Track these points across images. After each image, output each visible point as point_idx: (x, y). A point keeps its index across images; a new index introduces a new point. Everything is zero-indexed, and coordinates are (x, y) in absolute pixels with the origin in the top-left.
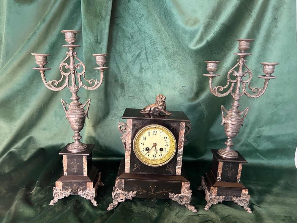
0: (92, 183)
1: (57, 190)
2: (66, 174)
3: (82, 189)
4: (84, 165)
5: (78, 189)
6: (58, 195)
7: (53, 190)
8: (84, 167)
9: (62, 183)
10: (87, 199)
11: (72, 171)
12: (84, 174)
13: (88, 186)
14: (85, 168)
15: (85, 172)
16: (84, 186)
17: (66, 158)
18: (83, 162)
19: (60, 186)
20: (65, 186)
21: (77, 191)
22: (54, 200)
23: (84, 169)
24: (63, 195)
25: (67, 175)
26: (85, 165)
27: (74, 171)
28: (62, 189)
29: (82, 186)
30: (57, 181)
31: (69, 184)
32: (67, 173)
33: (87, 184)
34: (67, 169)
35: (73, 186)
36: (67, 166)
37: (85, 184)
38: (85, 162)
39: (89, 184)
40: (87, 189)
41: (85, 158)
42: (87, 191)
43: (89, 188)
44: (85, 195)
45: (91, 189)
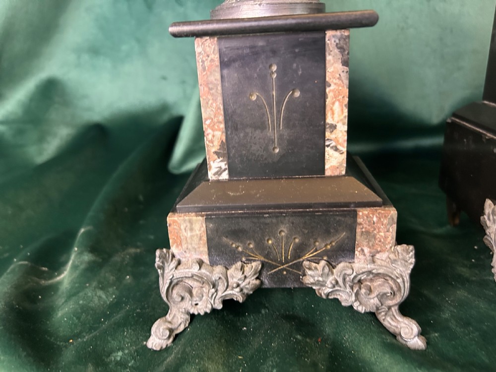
0: (393, 212)
1: (179, 263)
2: (219, 173)
3: (326, 253)
4: (328, 101)
5: (300, 251)
6: (191, 293)
7: (158, 262)
8: (329, 120)
10: (361, 309)
11: (254, 148)
12: (327, 167)
13: (368, 233)
14: (333, 127)
15: (336, 149)
16: (337, 231)
17: (217, 63)
18: (324, 84)
19: (196, 240)
20: (225, 239)
21: (299, 266)
22: (169, 317)
23: (328, 134)
24: (220, 294)
25: (225, 176)
26: (337, 107)
27: (266, 149)
28: (206, 258)
29: (327, 233)
30: (174, 211)
31: (246, 224)
32: (224, 165)
33: (359, 220)
34: (224, 141)
35: (273, 235)
36: (221, 118)
37: (349, 220)
38: (339, 85)
39: (375, 219)
40: (356, 252)
41: (338, 48)
42: (360, 263)
43: (371, 244)
44: (348, 290)
45: (380, 251)
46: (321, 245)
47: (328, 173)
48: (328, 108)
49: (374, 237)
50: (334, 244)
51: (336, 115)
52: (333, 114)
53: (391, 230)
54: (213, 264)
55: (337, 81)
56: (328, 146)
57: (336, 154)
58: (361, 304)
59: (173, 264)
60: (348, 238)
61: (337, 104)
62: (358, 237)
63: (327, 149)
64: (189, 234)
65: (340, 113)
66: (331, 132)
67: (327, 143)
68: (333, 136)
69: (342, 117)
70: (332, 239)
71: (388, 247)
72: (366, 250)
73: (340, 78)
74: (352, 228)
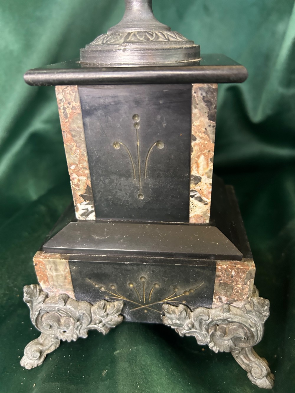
0: (251, 266)
1: (47, 296)
2: (86, 213)
3: (185, 298)
4: (193, 155)
5: (160, 295)
7: (26, 298)
8: (194, 173)
9: (71, 263)
10: (216, 349)
11: (120, 194)
12: (191, 215)
13: (226, 284)
14: (198, 180)
15: (200, 200)
16: (196, 281)
17: (79, 111)
18: (189, 138)
19: (61, 279)
20: (88, 280)
21: (160, 307)
23: (192, 186)
24: (84, 326)
25: (92, 217)
26: (202, 160)
27: (131, 195)
28: (71, 294)
29: (187, 282)
31: (108, 270)
32: (90, 208)
33: (218, 273)
34: (90, 185)
35: (134, 279)
36: (86, 164)
37: (207, 273)
38: (205, 140)
39: (233, 273)
40: (214, 300)
41: (205, 101)
42: (217, 310)
43: (228, 293)
44: (204, 332)
45: (237, 300)
46: (181, 291)
47: (192, 221)
48: (193, 162)
49: (232, 288)
50: (192, 291)
51: (201, 168)
52: (198, 167)
53: (248, 283)
54: (78, 299)
55: (203, 135)
56: (193, 196)
57: (201, 204)
58: (215, 345)
59: (41, 298)
60: (206, 287)
61: (202, 158)
62: (216, 287)
63: (191, 199)
64: (54, 274)
65: (205, 166)
66: (196, 184)
67: (192, 194)
68: (197, 188)
69: (207, 171)
70: (191, 287)
71: (245, 297)
72: (224, 299)
73: (206, 132)
74: (211, 280)
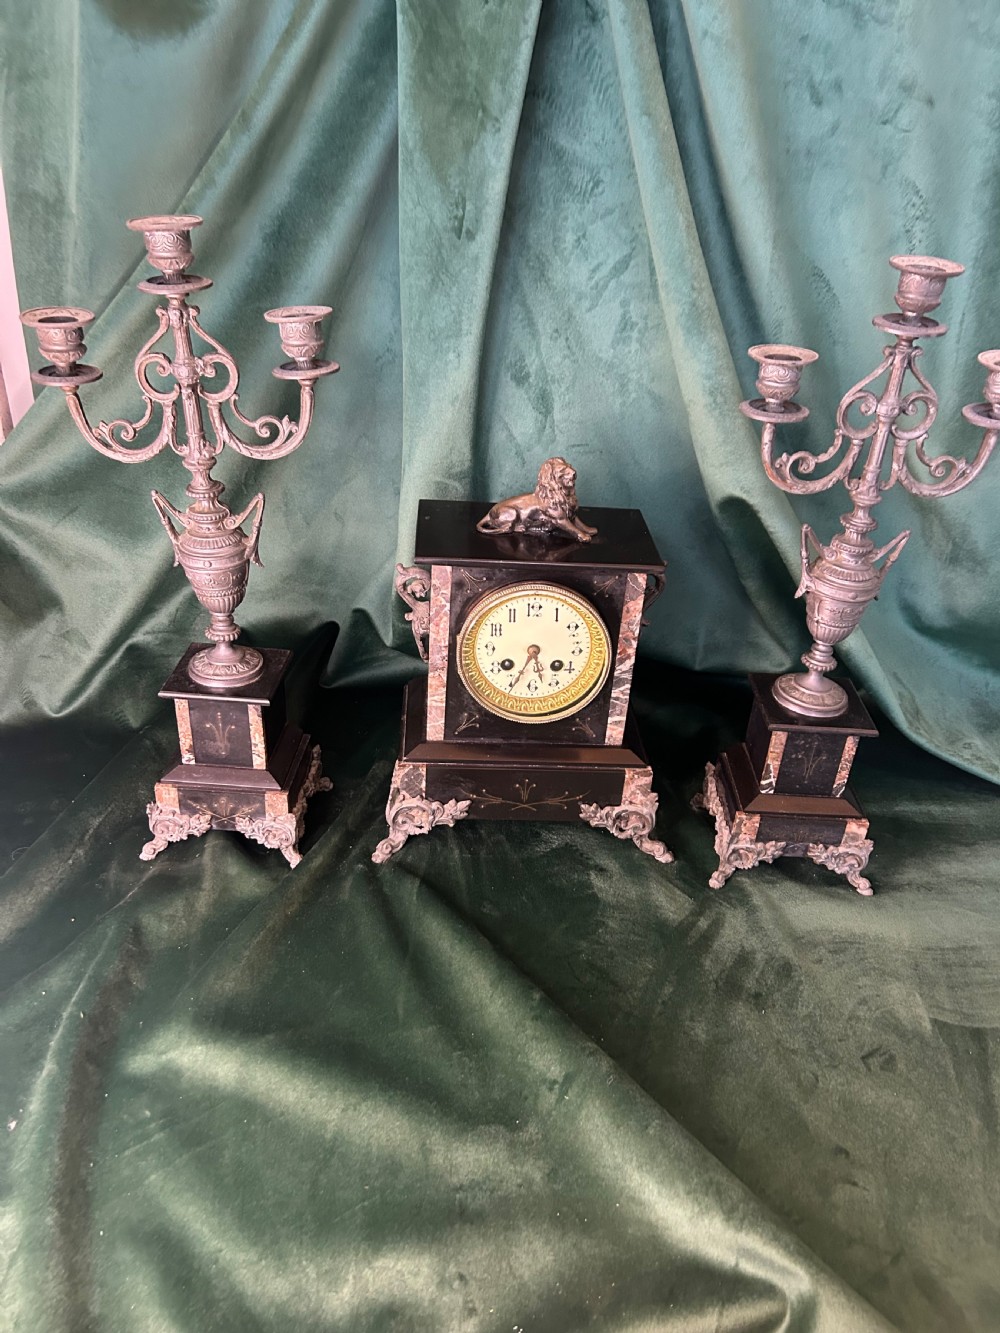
0: (285, 796)
1: (161, 811)
2: (189, 760)
3: (249, 813)
4: (252, 733)
5: (234, 811)
6: (168, 829)
7: (148, 811)
8: (253, 741)
9: (179, 790)
10: (269, 847)
11: (210, 750)
12: (254, 764)
13: (271, 805)
14: (256, 745)
15: (259, 756)
16: (254, 803)
18: (248, 724)
19: (172, 800)
20: (189, 802)
21: (234, 819)
22: (154, 842)
23: (253, 748)
24: (185, 831)
25: (193, 762)
26: (257, 736)
27: (217, 751)
28: (178, 810)
29: (248, 804)
30: (159, 782)
31: (201, 795)
32: (192, 757)
33: (267, 799)
34: (192, 745)
35: (217, 802)
36: (190, 733)
37: (261, 798)
39: (276, 798)
40: (266, 815)
42: (268, 821)
43: (274, 811)
44: (261, 835)
45: (279, 815)
46: (247, 810)
47: (255, 767)
48: (252, 736)
49: (276, 808)
50: (252, 810)
51: (257, 740)
52: (255, 739)
53: (284, 806)
54: (182, 813)
56: (254, 754)
57: (259, 759)
58: (269, 843)
59: (158, 812)
60: (260, 807)
61: (257, 734)
62: (266, 807)
64: (167, 796)
65: (259, 739)
66: (255, 747)
67: (253, 752)
68: (256, 749)
69: (261, 741)
70: (252, 807)
71: (283, 813)
72: (271, 814)
74: (263, 803)
